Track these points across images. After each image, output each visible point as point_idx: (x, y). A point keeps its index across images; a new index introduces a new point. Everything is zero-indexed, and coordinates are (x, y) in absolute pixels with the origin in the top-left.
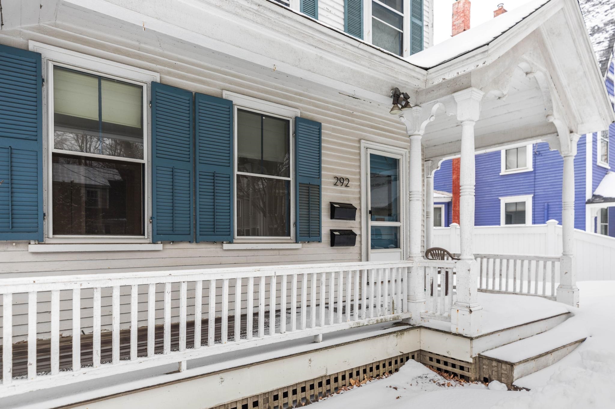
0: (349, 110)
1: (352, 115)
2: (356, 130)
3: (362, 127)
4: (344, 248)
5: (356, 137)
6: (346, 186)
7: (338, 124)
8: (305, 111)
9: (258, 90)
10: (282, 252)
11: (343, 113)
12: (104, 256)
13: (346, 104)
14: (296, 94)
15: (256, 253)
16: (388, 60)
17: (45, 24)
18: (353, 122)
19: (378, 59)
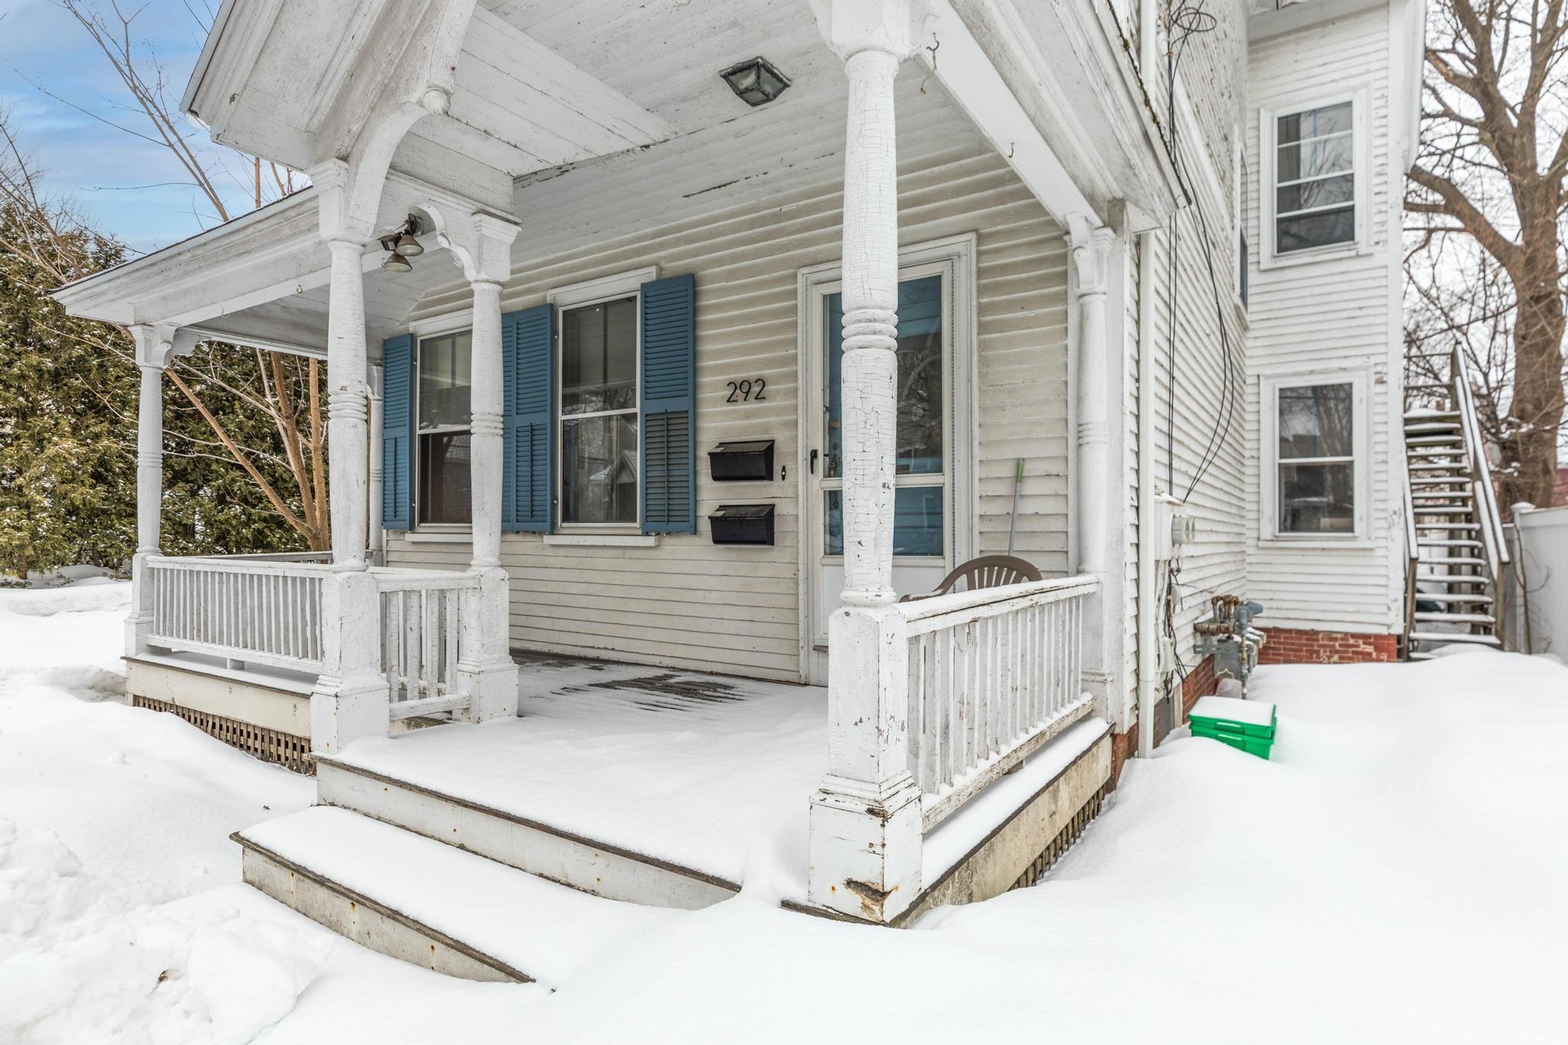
0: (768, 208)
1: (777, 218)
2: (788, 251)
3: (807, 234)
4: (756, 550)
5: (788, 268)
6: (759, 397)
7: (743, 257)
8: (671, 262)
9: (596, 263)
10: (628, 553)
11: (752, 224)
12: (445, 549)
13: (763, 199)
14: (654, 235)
15: (590, 552)
16: (301, 204)
17: (421, 299)
18: (781, 233)
19: (292, 213)
